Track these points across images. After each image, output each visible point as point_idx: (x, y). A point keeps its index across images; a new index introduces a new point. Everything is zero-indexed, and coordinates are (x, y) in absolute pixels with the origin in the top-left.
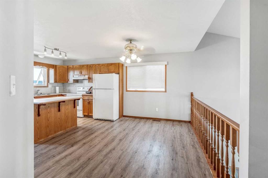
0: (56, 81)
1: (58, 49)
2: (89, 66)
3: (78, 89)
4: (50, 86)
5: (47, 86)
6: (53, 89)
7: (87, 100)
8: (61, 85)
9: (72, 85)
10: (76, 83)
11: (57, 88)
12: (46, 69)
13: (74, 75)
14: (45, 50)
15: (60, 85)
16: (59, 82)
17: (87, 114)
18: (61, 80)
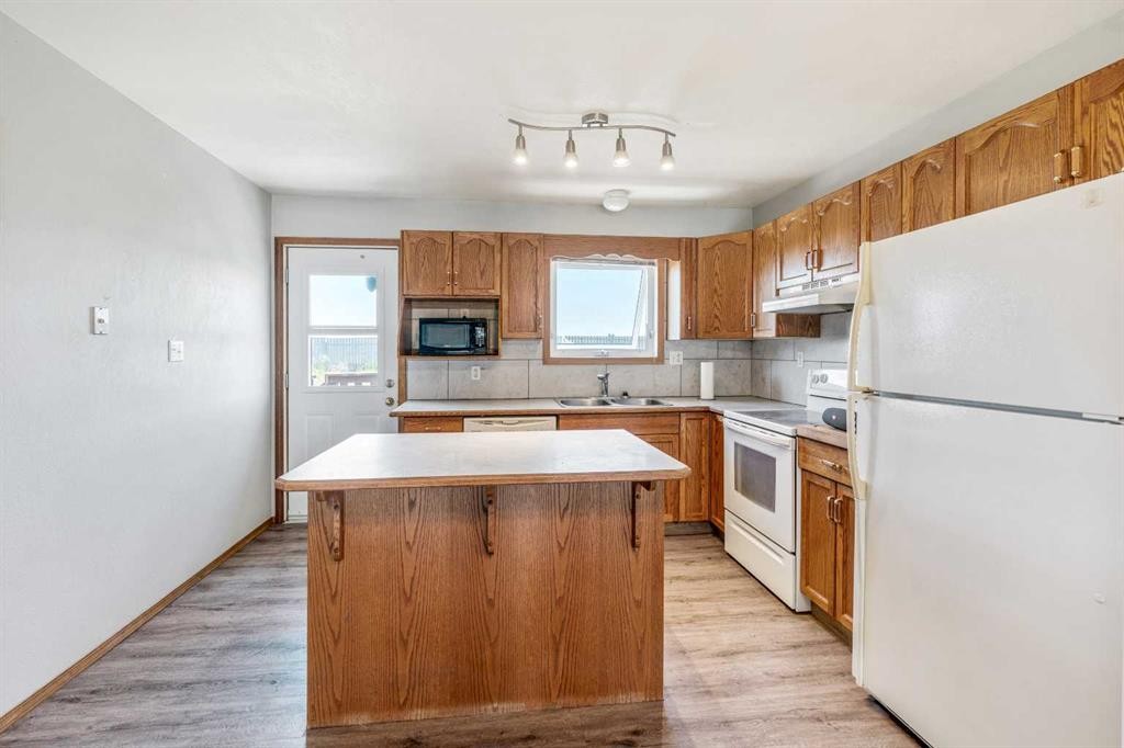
0: (691, 332)
1: (605, 117)
2: (867, 190)
3: (816, 380)
4: (675, 357)
5: (661, 359)
6: (689, 371)
7: (828, 484)
8: (740, 355)
9: (787, 353)
10: (802, 336)
11: (707, 370)
12: (656, 268)
13: (781, 285)
14: (521, 142)
15: (729, 354)
16: (706, 332)
17: (824, 601)
18: (717, 324)
